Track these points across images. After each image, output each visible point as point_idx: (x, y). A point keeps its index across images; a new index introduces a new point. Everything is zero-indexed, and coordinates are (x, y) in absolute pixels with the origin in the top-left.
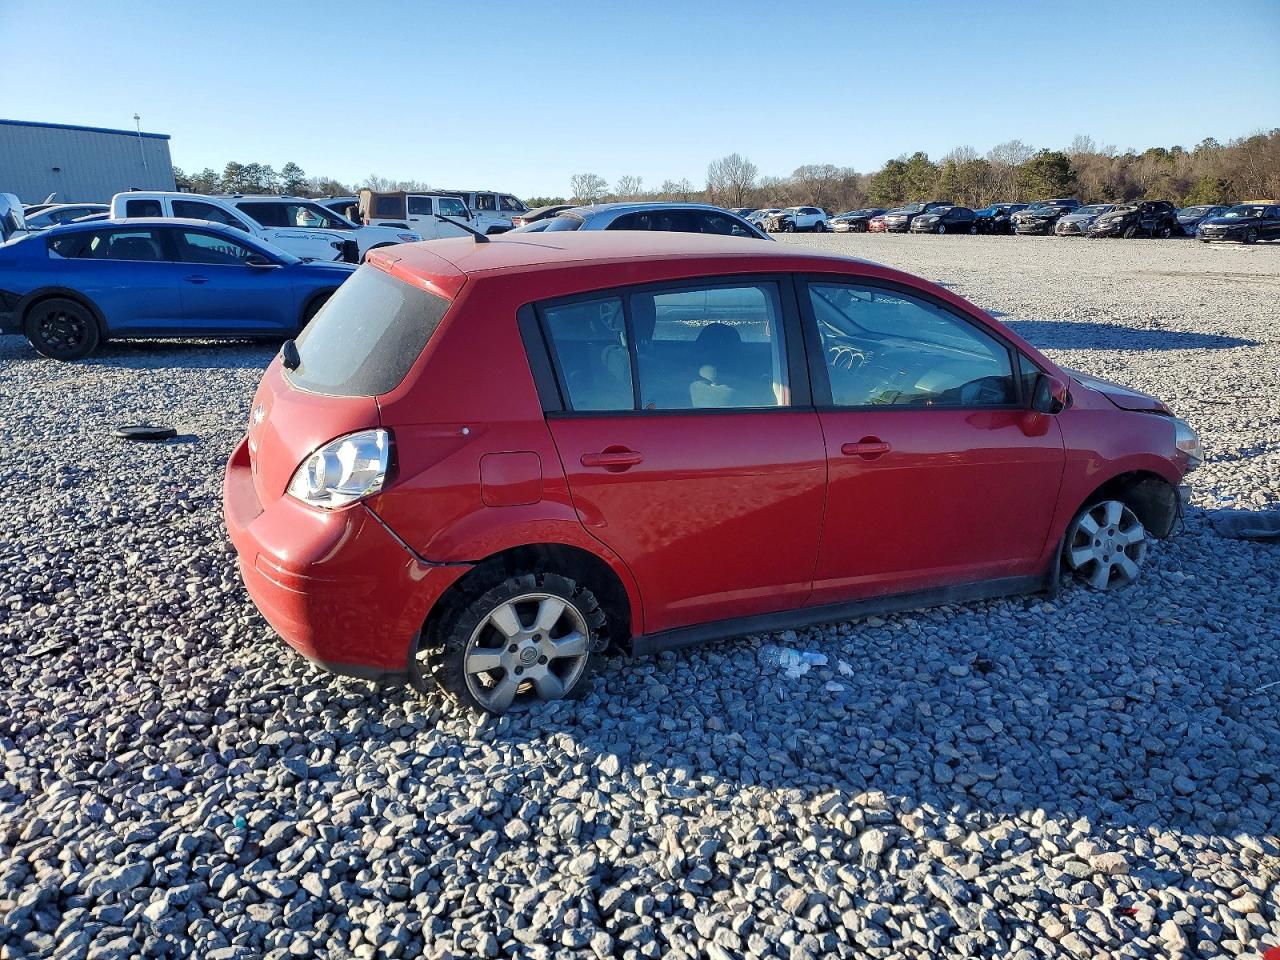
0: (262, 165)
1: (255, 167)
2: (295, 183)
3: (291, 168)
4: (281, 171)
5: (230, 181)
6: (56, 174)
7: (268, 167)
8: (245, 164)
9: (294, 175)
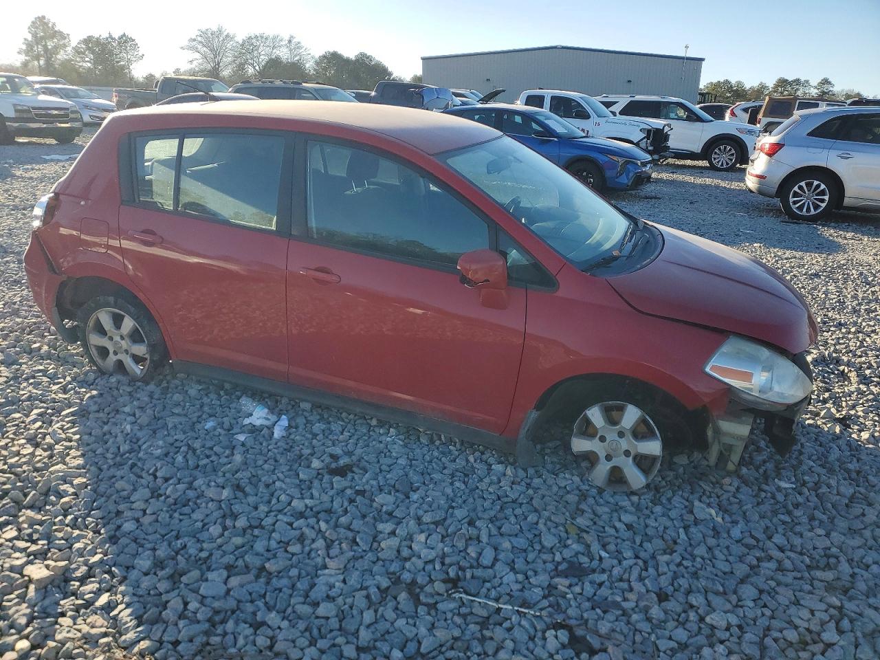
0: (803, 79)
1: (797, 81)
2: (824, 93)
3: (826, 82)
4: (816, 84)
5: (775, 92)
6: (629, 84)
7: (807, 82)
8: (790, 79)
9: (826, 88)
